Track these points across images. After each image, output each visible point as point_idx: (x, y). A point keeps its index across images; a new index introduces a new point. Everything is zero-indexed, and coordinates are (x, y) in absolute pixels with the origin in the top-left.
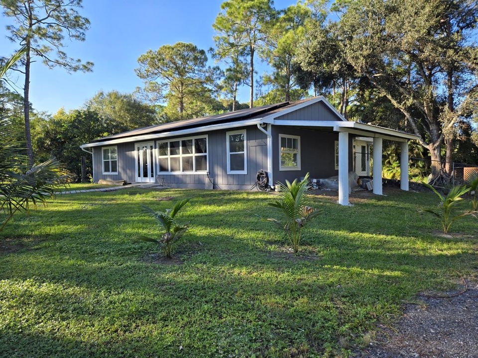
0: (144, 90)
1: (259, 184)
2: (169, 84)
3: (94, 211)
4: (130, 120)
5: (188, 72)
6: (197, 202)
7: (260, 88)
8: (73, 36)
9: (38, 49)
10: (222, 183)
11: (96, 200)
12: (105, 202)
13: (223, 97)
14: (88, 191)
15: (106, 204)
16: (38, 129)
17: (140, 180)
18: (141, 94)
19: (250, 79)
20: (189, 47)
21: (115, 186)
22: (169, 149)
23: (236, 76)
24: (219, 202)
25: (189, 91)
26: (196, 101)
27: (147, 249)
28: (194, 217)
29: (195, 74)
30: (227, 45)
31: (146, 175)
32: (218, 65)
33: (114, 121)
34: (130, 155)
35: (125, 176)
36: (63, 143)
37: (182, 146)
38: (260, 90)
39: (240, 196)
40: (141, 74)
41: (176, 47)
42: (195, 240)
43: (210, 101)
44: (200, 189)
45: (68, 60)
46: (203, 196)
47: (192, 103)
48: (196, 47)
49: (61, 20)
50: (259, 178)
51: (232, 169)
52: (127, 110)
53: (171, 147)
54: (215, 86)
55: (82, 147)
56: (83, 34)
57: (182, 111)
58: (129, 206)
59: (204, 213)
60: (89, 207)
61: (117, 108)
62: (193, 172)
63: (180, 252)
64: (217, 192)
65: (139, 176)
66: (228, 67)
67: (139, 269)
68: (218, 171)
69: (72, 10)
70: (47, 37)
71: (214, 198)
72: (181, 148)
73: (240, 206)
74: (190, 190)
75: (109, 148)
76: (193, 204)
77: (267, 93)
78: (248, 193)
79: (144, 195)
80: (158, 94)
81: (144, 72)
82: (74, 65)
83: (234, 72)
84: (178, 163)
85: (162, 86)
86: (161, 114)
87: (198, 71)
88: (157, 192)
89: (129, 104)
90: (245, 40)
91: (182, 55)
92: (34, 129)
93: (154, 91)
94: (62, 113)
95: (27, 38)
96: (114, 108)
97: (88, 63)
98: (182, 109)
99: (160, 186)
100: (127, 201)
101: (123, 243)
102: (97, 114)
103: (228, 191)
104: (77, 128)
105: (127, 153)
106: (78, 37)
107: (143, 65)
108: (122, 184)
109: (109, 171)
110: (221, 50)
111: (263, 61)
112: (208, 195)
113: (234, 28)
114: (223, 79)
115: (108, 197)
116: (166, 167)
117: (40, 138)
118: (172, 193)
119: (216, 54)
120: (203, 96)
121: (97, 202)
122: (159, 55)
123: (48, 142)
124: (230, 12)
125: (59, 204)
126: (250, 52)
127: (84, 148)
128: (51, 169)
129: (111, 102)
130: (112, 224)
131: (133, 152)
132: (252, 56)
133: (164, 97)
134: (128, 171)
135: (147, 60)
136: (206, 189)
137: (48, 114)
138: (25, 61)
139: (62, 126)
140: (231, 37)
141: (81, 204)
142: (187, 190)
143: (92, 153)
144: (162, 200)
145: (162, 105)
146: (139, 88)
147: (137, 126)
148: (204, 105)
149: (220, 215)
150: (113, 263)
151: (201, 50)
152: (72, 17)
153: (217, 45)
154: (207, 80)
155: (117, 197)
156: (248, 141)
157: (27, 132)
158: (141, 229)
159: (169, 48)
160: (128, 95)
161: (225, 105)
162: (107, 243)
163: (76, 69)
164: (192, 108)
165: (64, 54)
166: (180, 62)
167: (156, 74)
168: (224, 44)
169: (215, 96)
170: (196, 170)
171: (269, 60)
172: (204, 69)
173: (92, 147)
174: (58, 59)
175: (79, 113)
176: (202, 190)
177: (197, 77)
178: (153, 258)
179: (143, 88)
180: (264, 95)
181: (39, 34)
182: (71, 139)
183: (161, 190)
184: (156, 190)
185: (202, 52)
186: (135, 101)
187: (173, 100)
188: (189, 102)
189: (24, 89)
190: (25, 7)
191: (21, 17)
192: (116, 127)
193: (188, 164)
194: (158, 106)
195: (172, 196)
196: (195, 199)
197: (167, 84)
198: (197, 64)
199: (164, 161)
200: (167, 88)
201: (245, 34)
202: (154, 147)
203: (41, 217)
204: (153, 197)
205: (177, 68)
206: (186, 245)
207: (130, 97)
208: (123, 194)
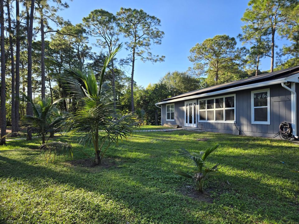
0: (193, 69)
1: (283, 133)
2: (209, 63)
3: (157, 144)
4: (184, 88)
5: (222, 54)
6: (226, 144)
7: (279, 58)
8: (155, 42)
9: (139, 52)
10: (247, 130)
11: (159, 137)
12: (164, 139)
13: (248, 68)
14: (157, 130)
15: (165, 140)
16: (138, 95)
17: (187, 125)
18: (191, 72)
19: (271, 52)
20: (224, 37)
21: (172, 128)
22: (206, 105)
23: (259, 51)
24: (245, 147)
25: (222, 66)
26: (227, 73)
27: (185, 180)
28: (223, 157)
29: (227, 55)
30: (252, 30)
31: (191, 122)
32: (244, 46)
33: (175, 88)
34: (182, 109)
35: (179, 122)
36: (148, 102)
37: (216, 103)
38: (280, 59)
39: (264, 143)
40: (191, 59)
41: (214, 39)
42: (223, 179)
43: (237, 72)
44: (229, 134)
45: (153, 56)
46: (231, 140)
47: (224, 74)
48: (228, 37)
49: (150, 35)
50: (282, 128)
51: (255, 120)
52: (183, 82)
53: (208, 103)
54: (242, 61)
55: (156, 104)
56: (161, 40)
57: (217, 80)
58: (178, 143)
59: (231, 154)
60: (155, 142)
61: (177, 81)
62: (224, 121)
63: (210, 188)
64: (243, 138)
65: (187, 122)
66: (252, 46)
67: (176, 201)
68: (244, 121)
69: (155, 28)
70: (143, 45)
71: (240, 142)
72: (215, 104)
73: (264, 151)
74: (221, 134)
75: (170, 105)
76: (223, 145)
77: (286, 61)
78: (272, 141)
79: (188, 136)
80: (201, 70)
81: (193, 58)
82: (155, 59)
83: (258, 48)
84: (212, 115)
85: (204, 65)
86: (203, 83)
87: (230, 52)
88: (197, 134)
89: (184, 78)
90: (267, 24)
91: (219, 43)
92: (136, 95)
93: (199, 69)
94: (150, 86)
95: (133, 48)
96: (176, 81)
97: (162, 56)
98: (217, 78)
99: (200, 130)
100: (177, 139)
101: (168, 172)
102: (166, 85)
103: (252, 137)
104: (155, 94)
105: (180, 107)
106: (158, 42)
107: (193, 53)
108: (176, 127)
109: (170, 119)
110: (247, 35)
111: (282, 37)
112: (235, 140)
113: (258, 17)
114: (248, 55)
115: (166, 135)
116: (204, 117)
117: (138, 100)
118: (207, 135)
119: (243, 38)
120: (232, 68)
121: (159, 139)
122: (203, 45)
123: (142, 102)
124: (256, 6)
125: (140, 138)
126: (272, 32)
127: (157, 105)
128: (132, 118)
129: (174, 78)
130: (165, 155)
131: (183, 107)
132: (273, 35)
133: (205, 72)
134: (180, 119)
135: (195, 50)
136: (233, 134)
137: (142, 87)
138: (133, 60)
139: (148, 93)
140: (255, 24)
141: (151, 139)
142: (219, 134)
143: (161, 108)
144: (200, 140)
145: (204, 77)
146: (190, 68)
147: (188, 91)
148: (233, 75)
149: (246, 158)
150: (159, 190)
151: (232, 38)
152: (155, 32)
153: (244, 32)
154: (236, 57)
155: (172, 136)
156: (272, 98)
157: (132, 97)
158: (183, 162)
159: (210, 40)
160: (184, 72)
161: (249, 73)
162: (159, 170)
163: (156, 61)
164: (224, 78)
165: (151, 53)
166: (217, 48)
167: (201, 58)
168: (250, 30)
169: (242, 68)
170: (226, 120)
171: (288, 36)
172: (234, 50)
173: (161, 104)
174: (148, 57)
175: (157, 85)
176: (230, 134)
177: (229, 56)
178: (188, 189)
179: (192, 67)
180: (283, 63)
181: (139, 44)
182: (152, 100)
183: (200, 133)
184: (197, 133)
185: (233, 39)
186: (187, 76)
187: (212, 74)
188: (222, 73)
189: (132, 74)
190: (134, 31)
191: (131, 37)
192: (176, 92)
193: (219, 116)
194: (202, 78)
195: (208, 138)
196: (224, 142)
197: (208, 63)
198: (228, 47)
199: (203, 113)
200: (208, 66)
201: (267, 20)
202: (196, 104)
203: (129, 145)
204: (194, 138)
205: (215, 52)
206: (216, 182)
207: (185, 74)
208: (175, 134)
